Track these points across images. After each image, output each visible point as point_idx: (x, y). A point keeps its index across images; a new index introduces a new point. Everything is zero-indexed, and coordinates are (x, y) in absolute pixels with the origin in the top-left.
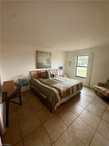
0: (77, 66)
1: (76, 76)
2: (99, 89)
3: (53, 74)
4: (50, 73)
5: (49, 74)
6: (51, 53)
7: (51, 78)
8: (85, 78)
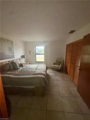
0: (36, 54)
1: (36, 62)
2: (55, 67)
3: (20, 64)
4: (18, 63)
5: (18, 65)
6: (12, 42)
7: (21, 68)
8: (43, 62)
